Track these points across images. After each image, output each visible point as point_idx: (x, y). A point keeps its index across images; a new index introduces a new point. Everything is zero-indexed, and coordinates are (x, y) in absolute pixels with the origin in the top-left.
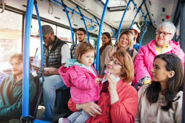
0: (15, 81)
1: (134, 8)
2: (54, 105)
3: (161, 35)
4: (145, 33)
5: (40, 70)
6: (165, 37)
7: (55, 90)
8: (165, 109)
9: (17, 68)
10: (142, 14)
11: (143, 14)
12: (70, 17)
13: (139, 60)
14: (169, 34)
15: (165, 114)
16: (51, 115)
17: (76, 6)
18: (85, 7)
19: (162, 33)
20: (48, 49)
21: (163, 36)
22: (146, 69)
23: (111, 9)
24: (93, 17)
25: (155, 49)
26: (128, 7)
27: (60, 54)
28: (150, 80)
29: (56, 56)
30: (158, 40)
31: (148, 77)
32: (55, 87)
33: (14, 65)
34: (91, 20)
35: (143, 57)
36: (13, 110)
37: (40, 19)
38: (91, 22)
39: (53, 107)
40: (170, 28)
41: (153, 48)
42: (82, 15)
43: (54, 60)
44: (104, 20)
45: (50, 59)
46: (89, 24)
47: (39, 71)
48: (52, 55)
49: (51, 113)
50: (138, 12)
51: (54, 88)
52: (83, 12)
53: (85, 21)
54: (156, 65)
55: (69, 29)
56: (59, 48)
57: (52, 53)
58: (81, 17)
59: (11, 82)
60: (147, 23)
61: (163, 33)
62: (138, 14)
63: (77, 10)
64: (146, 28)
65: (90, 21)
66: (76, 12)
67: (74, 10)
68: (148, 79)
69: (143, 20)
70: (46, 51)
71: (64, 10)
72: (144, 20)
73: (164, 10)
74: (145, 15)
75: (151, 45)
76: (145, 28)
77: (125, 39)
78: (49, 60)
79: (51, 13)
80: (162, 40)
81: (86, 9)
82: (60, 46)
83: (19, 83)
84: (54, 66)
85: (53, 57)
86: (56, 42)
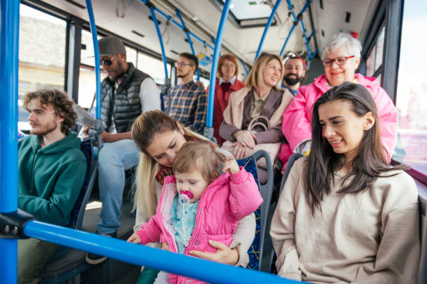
0: (39, 147)
1: (289, 14)
2: (121, 198)
3: (335, 66)
5: (93, 127)
7: (123, 168)
10: (303, 31)
11: (305, 30)
12: (162, 33)
13: (295, 111)
16: (115, 218)
17: (174, 13)
18: (194, 16)
23: (243, 23)
24: (210, 39)
26: (275, 15)
27: (138, 97)
29: (130, 101)
33: (33, 113)
34: (204, 42)
35: (304, 104)
38: (205, 47)
39: (119, 203)
41: (324, 87)
42: (186, 30)
43: (125, 108)
45: (117, 106)
46: (201, 53)
47: (92, 129)
48: (122, 99)
49: (114, 214)
50: (295, 24)
51: (122, 163)
52: (189, 25)
53: (194, 45)
54: (331, 119)
55: (160, 59)
56: (136, 85)
57: (122, 94)
58: (185, 35)
59: (31, 149)
62: (296, 28)
63: (177, 19)
65: (202, 43)
66: (174, 21)
67: (169, 18)
70: (109, 92)
71: (151, 18)
73: (348, 17)
74: (308, 34)
75: (319, 82)
78: (115, 108)
79: (120, 14)
81: (194, 19)
82: (138, 81)
83: (47, 152)
84: (124, 121)
85: (123, 101)
86: (130, 73)
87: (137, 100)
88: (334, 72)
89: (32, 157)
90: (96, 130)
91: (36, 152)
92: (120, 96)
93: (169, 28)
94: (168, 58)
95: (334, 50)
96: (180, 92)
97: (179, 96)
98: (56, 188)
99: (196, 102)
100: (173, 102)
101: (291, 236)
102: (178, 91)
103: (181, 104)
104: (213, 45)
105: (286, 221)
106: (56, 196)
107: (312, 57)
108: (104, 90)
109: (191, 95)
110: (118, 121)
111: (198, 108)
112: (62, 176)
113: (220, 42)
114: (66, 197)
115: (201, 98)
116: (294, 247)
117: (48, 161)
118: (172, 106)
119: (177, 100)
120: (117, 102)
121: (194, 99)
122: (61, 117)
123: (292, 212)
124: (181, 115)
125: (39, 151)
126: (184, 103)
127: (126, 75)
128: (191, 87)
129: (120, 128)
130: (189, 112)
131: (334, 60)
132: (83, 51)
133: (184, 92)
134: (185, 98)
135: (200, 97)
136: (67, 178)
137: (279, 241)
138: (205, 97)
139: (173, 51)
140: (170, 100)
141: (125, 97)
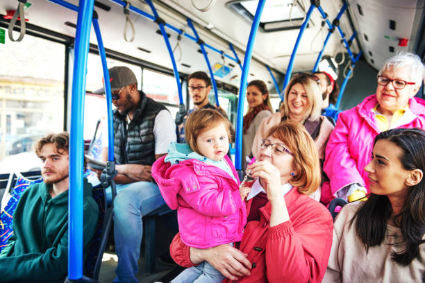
0: (49, 197)
1: (323, 24)
2: (139, 250)
3: (391, 86)
4: (350, 80)
5: (105, 170)
6: (398, 91)
7: (141, 217)
8: (403, 259)
9: (53, 166)
10: (340, 36)
11: (343, 35)
12: (173, 48)
13: (338, 144)
14: (409, 83)
15: (403, 273)
16: (133, 275)
17: (186, 23)
18: (208, 24)
19: (392, 81)
20: (125, 123)
21: (393, 89)
22: (355, 166)
23: (267, 27)
24: (228, 47)
25: (374, 117)
26: (309, 22)
27: (153, 134)
28: (363, 191)
29: (143, 138)
30: (382, 98)
31: (358, 184)
32: (140, 209)
33: (47, 160)
34: (222, 52)
35: (347, 136)
36: (45, 264)
37: (105, 52)
38: (223, 58)
40: (411, 70)
41: (369, 115)
42: (200, 42)
43: (138, 146)
44: (252, 54)
45: (129, 145)
46: (218, 63)
47: (104, 172)
48: (134, 136)
49: (131, 269)
50: (331, 31)
51: (139, 211)
52: (203, 36)
53: (208, 56)
54: (377, 156)
55: (172, 75)
56: (150, 120)
57: (134, 131)
58: (199, 47)
59: (40, 199)
60: (352, 57)
61: (394, 82)
62: (332, 36)
63: (189, 31)
64: (352, 68)
65: (219, 55)
66: (186, 35)
67: (181, 31)
68: (358, 190)
69: (344, 50)
70: (119, 127)
71: (159, 32)
72: (346, 51)
73: (392, 25)
74: (347, 38)
75: (364, 108)
76: (349, 69)
77: (299, 95)
78: (127, 147)
79: (129, 39)
80: (391, 98)
81: (209, 27)
83: (58, 202)
85: (136, 139)
86: (143, 107)
87: (151, 136)
89: (42, 209)
90: (108, 174)
91: (46, 203)
92: (132, 133)
93: (181, 43)
94: (180, 73)
117: (59, 212)
120: (130, 140)
125: (49, 201)
127: (138, 110)
139: (183, 65)
141: (137, 134)
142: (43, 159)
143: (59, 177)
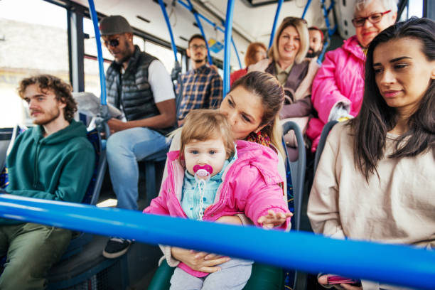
0: (41, 138)
3: (368, 24)
6: (377, 25)
9: (39, 107)
21: (372, 25)
23: (254, 1)
24: (220, 21)
27: (147, 82)
29: (139, 87)
33: (33, 101)
34: (214, 24)
35: (333, 71)
41: (356, 49)
42: (194, 12)
43: (133, 95)
45: (124, 93)
46: (211, 39)
48: (129, 86)
51: (132, 153)
55: (170, 48)
56: (144, 69)
57: (130, 80)
58: (194, 19)
61: (370, 18)
66: (180, 1)
70: (115, 78)
75: (350, 44)
77: (292, 38)
82: (145, 64)
83: (51, 141)
84: (134, 108)
85: (131, 88)
86: (137, 56)
87: (147, 85)
88: (367, 32)
89: (34, 149)
90: (102, 117)
91: (38, 143)
92: (128, 82)
93: (175, 9)
94: (177, 47)
95: (366, 6)
96: (192, 78)
97: (191, 81)
98: (62, 181)
99: (209, 87)
100: (185, 89)
101: (335, 216)
102: (190, 76)
103: (194, 90)
104: (224, 29)
105: (327, 198)
106: (61, 189)
107: (331, 33)
108: (111, 78)
109: (204, 79)
110: (127, 109)
111: (212, 93)
112: (68, 166)
113: (231, 25)
114: (72, 189)
115: (215, 82)
116: (339, 228)
117: (51, 151)
118: (184, 93)
119: (188, 86)
120: (125, 89)
121: (207, 83)
122: (63, 102)
123: (333, 188)
124: (195, 102)
125: (41, 141)
126: (197, 88)
127: (132, 59)
128: (204, 71)
129: (130, 116)
130: (203, 97)
131: (367, 18)
132: (86, 41)
133: (197, 77)
134: (198, 84)
135: (213, 80)
136: (72, 168)
137: (319, 222)
138: (219, 81)
139: (181, 38)
140: (182, 87)
141: (133, 83)
142: (28, 100)
143: (49, 117)
